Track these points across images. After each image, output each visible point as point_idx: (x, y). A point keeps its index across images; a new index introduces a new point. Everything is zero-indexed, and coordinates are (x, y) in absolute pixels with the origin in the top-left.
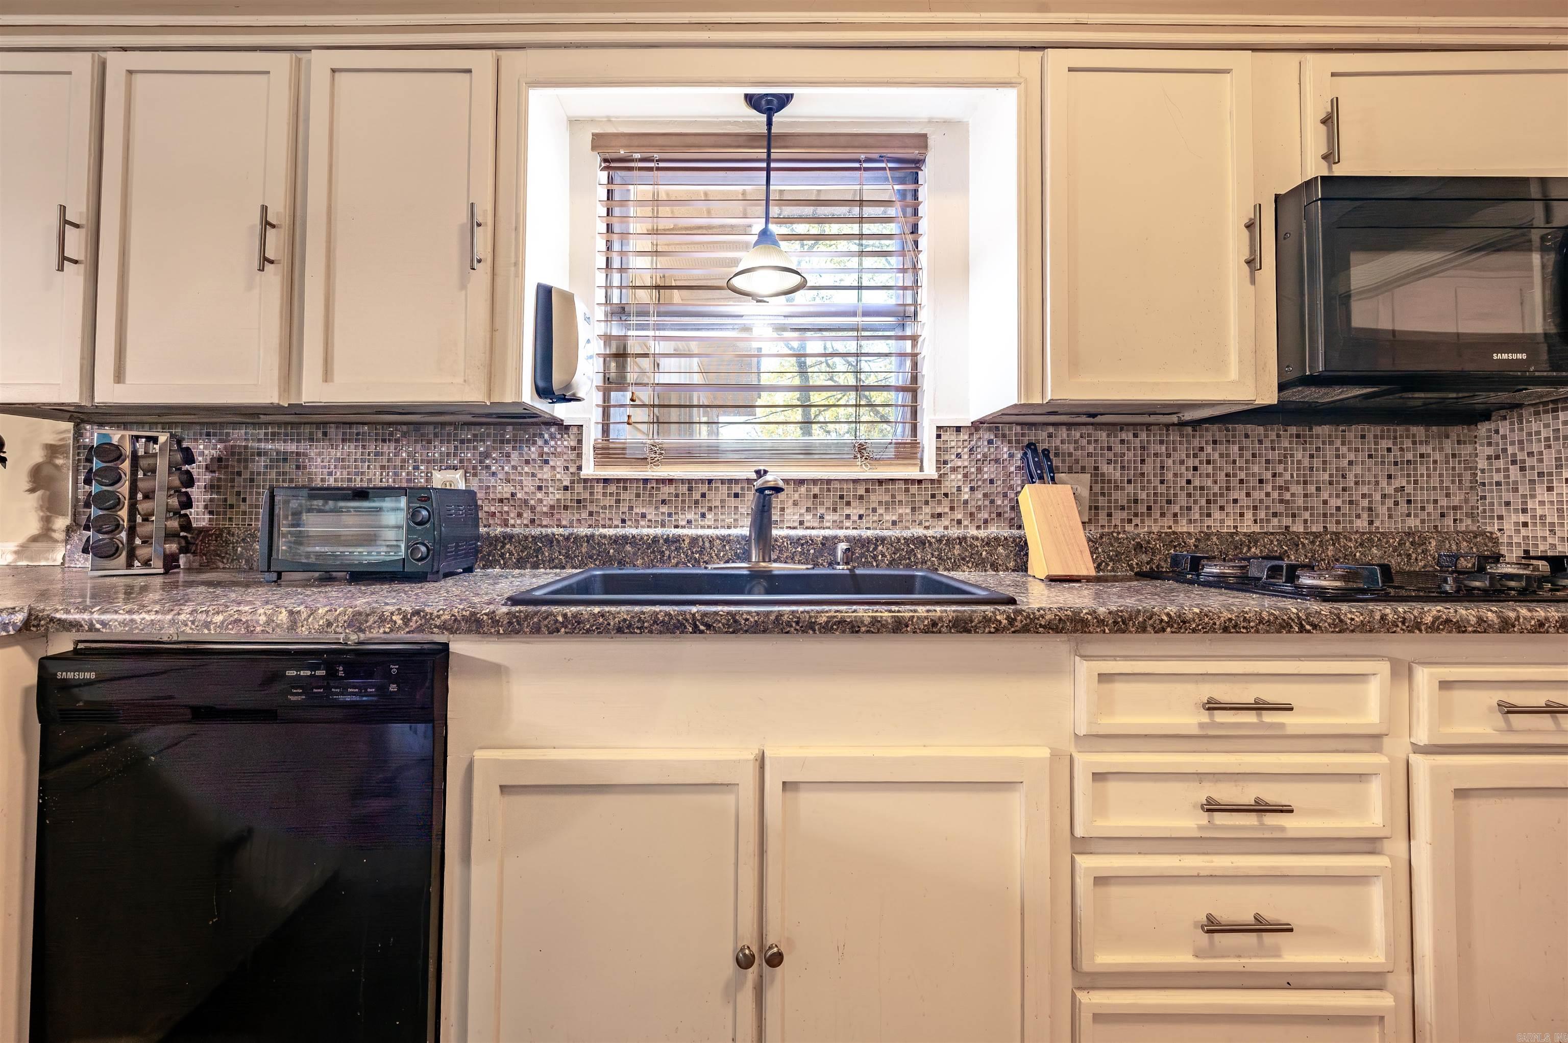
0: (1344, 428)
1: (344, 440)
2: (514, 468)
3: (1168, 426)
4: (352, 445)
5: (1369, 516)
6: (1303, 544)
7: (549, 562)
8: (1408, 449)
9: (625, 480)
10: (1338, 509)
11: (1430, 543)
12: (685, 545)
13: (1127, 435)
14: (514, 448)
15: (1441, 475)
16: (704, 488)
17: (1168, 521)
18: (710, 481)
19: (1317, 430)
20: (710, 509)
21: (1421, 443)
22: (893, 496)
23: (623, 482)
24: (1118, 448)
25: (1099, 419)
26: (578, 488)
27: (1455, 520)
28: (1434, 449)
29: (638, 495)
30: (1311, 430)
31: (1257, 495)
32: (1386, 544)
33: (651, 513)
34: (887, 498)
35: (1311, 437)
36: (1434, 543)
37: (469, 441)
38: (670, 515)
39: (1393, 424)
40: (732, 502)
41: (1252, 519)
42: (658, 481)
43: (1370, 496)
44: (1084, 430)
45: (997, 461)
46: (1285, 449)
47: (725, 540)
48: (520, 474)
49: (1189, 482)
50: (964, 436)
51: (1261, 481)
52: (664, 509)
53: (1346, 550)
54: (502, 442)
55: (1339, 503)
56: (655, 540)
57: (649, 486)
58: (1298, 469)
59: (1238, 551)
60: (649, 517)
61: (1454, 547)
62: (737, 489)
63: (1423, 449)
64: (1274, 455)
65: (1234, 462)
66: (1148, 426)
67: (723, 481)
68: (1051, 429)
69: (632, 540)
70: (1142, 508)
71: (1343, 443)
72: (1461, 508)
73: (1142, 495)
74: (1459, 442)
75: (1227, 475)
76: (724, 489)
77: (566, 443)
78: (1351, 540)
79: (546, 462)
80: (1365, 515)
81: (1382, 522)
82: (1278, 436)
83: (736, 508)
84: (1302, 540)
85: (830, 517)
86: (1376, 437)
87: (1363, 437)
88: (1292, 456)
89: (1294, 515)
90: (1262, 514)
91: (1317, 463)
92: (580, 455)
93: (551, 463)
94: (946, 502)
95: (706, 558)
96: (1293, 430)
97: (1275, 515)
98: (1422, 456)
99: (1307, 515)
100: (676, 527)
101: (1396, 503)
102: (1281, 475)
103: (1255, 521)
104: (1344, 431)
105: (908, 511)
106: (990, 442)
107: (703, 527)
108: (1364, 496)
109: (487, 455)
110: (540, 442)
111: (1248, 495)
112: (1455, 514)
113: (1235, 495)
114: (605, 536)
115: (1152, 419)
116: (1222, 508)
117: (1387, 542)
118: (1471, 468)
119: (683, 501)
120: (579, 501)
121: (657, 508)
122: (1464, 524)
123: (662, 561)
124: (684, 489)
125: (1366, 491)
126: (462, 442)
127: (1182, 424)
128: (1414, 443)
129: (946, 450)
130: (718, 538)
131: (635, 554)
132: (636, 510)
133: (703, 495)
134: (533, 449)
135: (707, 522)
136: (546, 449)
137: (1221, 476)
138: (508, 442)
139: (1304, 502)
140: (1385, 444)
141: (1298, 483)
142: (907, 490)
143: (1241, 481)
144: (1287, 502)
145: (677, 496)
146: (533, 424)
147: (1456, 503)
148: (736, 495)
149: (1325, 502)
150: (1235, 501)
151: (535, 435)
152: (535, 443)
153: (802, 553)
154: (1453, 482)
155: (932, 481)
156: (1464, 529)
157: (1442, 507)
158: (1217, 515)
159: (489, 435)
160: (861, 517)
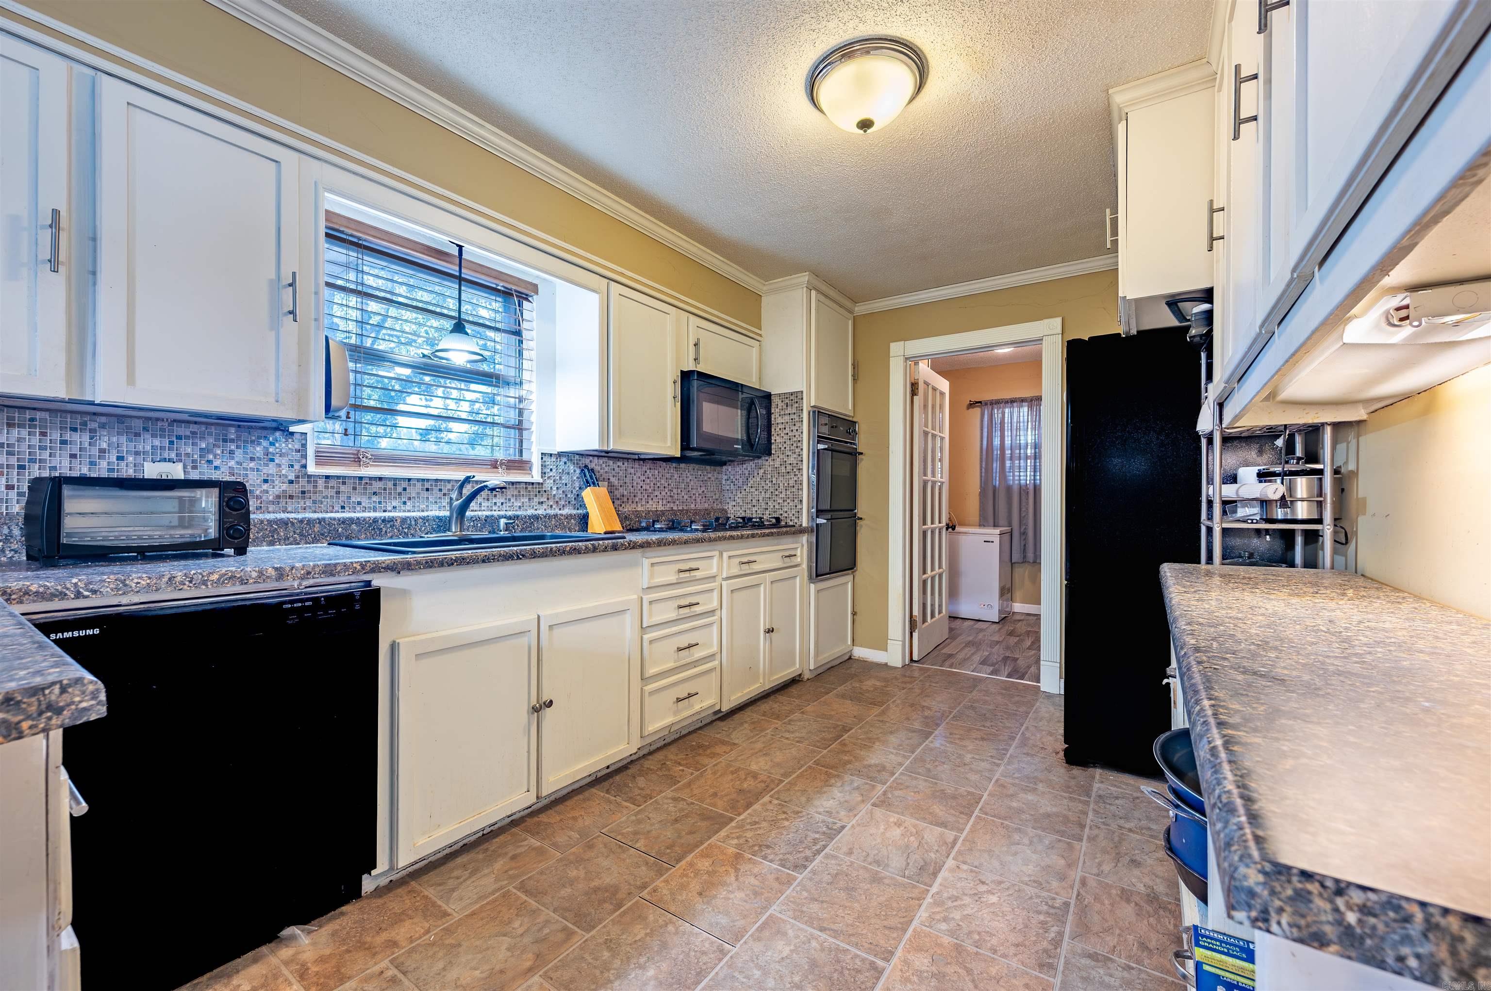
1: (9, 425)
2: (238, 463)
3: (635, 460)
4: (24, 433)
7: (285, 540)
9: (344, 477)
12: (398, 524)
13: (620, 463)
14: (238, 447)
16: (404, 484)
17: (634, 506)
18: (409, 480)
20: (409, 499)
22: (519, 492)
23: (343, 479)
24: (617, 469)
26: (303, 481)
29: (354, 489)
31: (663, 493)
33: (365, 502)
34: (516, 493)
37: (187, 437)
38: (380, 503)
40: (425, 494)
42: (371, 478)
45: (568, 473)
47: (425, 519)
48: (246, 469)
50: (553, 459)
52: (375, 498)
54: (225, 441)
56: (375, 520)
57: (363, 482)
60: (363, 504)
62: (427, 485)
63: (710, 475)
64: (668, 476)
66: (628, 459)
67: (418, 480)
68: (591, 458)
69: (358, 521)
70: (625, 499)
73: (625, 493)
76: (419, 485)
77: (290, 446)
79: (272, 460)
83: (428, 498)
85: (485, 504)
90: (664, 502)
92: (305, 457)
93: (277, 461)
94: (545, 495)
95: (412, 532)
100: (385, 511)
105: (527, 500)
106: (565, 463)
107: (404, 511)
109: (207, 450)
110: (265, 443)
113: (657, 493)
114: (334, 519)
115: (629, 456)
119: (390, 494)
120: (303, 492)
121: (370, 498)
123: (380, 535)
124: (390, 485)
126: (179, 438)
127: (640, 459)
129: (545, 466)
130: (420, 518)
131: (359, 531)
132: (353, 499)
133: (405, 489)
134: (258, 449)
135: (408, 508)
136: (271, 450)
137: (652, 485)
138: (232, 441)
140: (700, 473)
142: (526, 488)
145: (385, 489)
146: (256, 428)
148: (427, 490)
151: (259, 438)
152: (259, 444)
153: (474, 526)
155: (539, 483)
158: (651, 502)
159: (210, 434)
160: (502, 504)
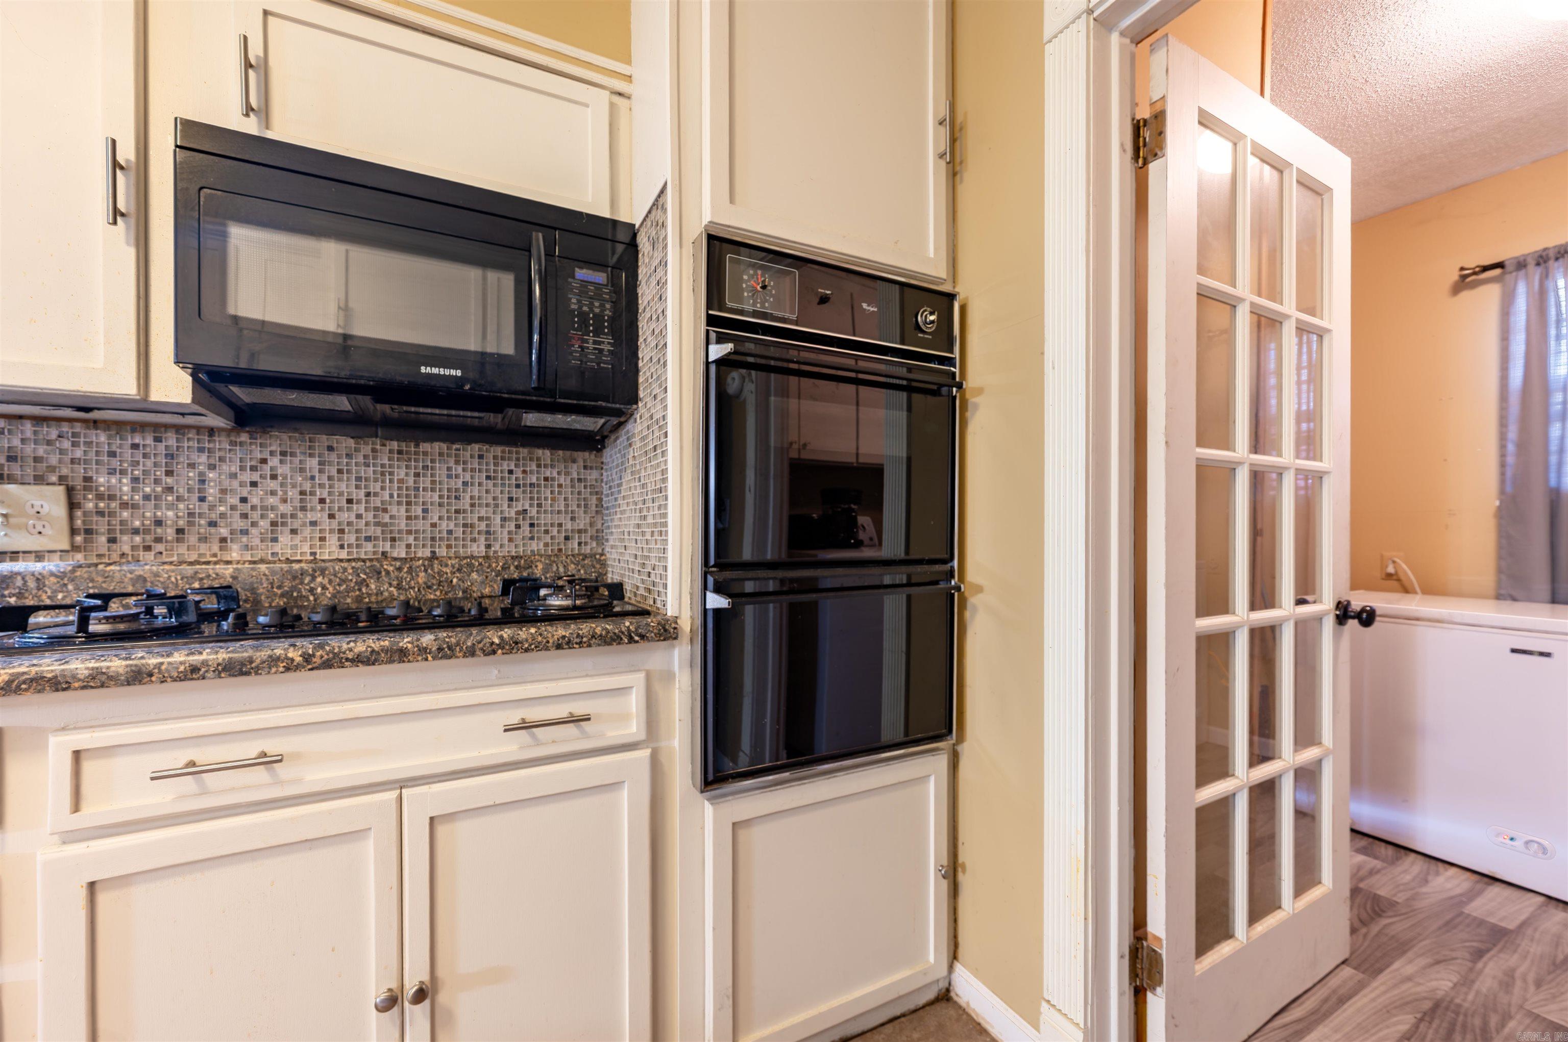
0: (458, 446)
5: (486, 539)
6: (388, 573)
8: (531, 472)
10: (450, 532)
11: (536, 566)
15: (566, 499)
19: (425, 446)
21: (546, 466)
25: (95, 415)
27: (580, 544)
28: (559, 473)
30: (417, 446)
32: (488, 568)
35: (416, 453)
36: (540, 566)
39: (516, 445)
41: (338, 543)
43: (488, 519)
44: (65, 428)
46: (383, 466)
49: (244, 500)
51: (350, 501)
53: (441, 576)
55: (452, 526)
58: (399, 488)
59: (297, 581)
61: (561, 570)
65: (313, 478)
71: (457, 462)
72: (586, 531)
74: (585, 467)
75: (302, 493)
78: (447, 565)
80: (482, 538)
81: (502, 546)
82: (374, 450)
84: (385, 567)
86: (495, 457)
87: (481, 457)
88: (391, 474)
89: (393, 540)
91: (425, 482)
96: (395, 445)
97: (368, 539)
98: (546, 479)
99: (411, 539)
101: (518, 527)
102: (376, 494)
103: (342, 547)
104: (458, 450)
108: (480, 519)
111: (332, 516)
112: (579, 538)
116: (294, 532)
117: (490, 566)
118: (597, 493)
122: (589, 547)
125: (483, 513)
128: (539, 466)
139: (407, 525)
141: (399, 503)
143: (322, 501)
144: (386, 525)
147: (582, 527)
149: (434, 525)
150: (314, 523)
154: (579, 506)
156: (588, 551)
157: (566, 531)
